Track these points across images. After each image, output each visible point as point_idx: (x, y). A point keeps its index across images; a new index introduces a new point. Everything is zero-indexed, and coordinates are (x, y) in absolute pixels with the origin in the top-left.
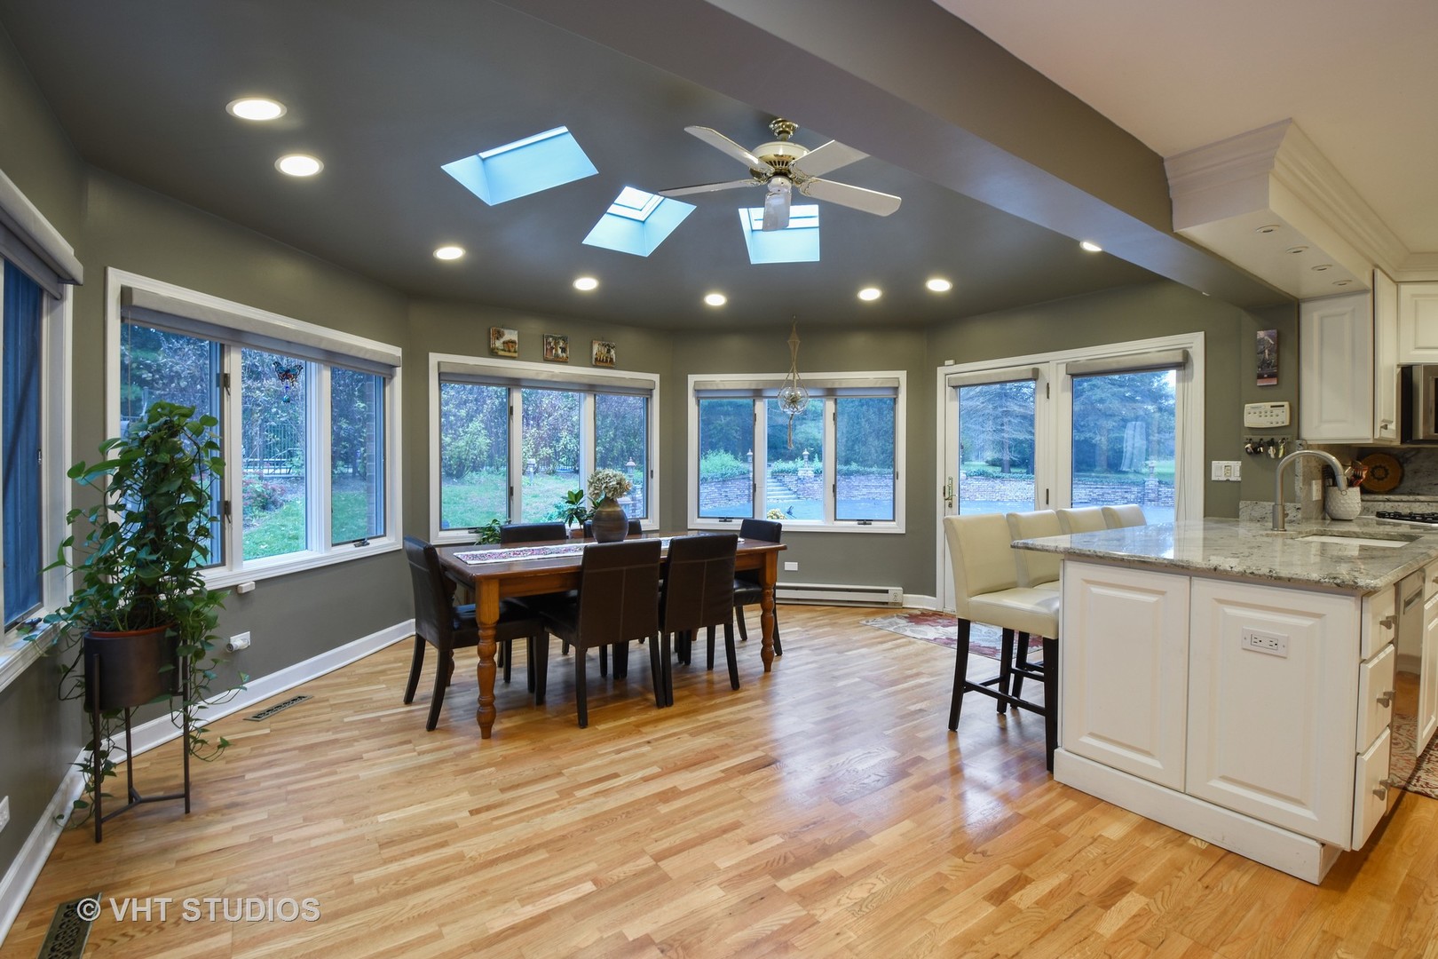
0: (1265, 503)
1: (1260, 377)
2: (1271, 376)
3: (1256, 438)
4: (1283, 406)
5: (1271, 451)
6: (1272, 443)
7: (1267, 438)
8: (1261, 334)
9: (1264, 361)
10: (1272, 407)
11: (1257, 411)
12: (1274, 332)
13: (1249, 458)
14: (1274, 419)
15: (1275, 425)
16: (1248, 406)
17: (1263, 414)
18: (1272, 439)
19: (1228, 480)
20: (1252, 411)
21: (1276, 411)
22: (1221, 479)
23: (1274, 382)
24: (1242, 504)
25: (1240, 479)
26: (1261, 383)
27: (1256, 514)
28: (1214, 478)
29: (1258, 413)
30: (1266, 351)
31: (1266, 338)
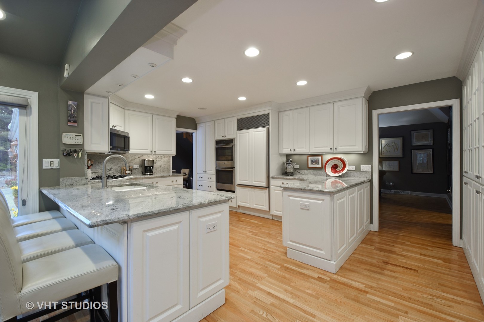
0: (73, 178)
1: (69, 121)
2: (75, 122)
3: (68, 149)
4: (80, 136)
5: (75, 155)
6: (75, 151)
7: (73, 149)
8: (70, 102)
9: (71, 115)
10: (75, 135)
11: (69, 137)
12: (76, 103)
13: (64, 158)
14: (77, 141)
15: (77, 143)
16: (64, 134)
17: (71, 138)
18: (75, 149)
19: (52, 169)
20: (66, 136)
21: (77, 137)
22: (48, 168)
23: (75, 124)
24: (61, 179)
25: (59, 168)
26: (69, 124)
27: (69, 183)
28: (44, 167)
29: (69, 138)
30: (73, 110)
31: (72, 104)
